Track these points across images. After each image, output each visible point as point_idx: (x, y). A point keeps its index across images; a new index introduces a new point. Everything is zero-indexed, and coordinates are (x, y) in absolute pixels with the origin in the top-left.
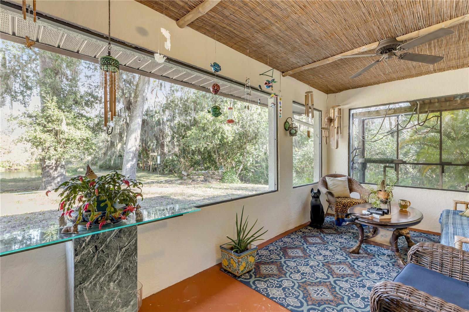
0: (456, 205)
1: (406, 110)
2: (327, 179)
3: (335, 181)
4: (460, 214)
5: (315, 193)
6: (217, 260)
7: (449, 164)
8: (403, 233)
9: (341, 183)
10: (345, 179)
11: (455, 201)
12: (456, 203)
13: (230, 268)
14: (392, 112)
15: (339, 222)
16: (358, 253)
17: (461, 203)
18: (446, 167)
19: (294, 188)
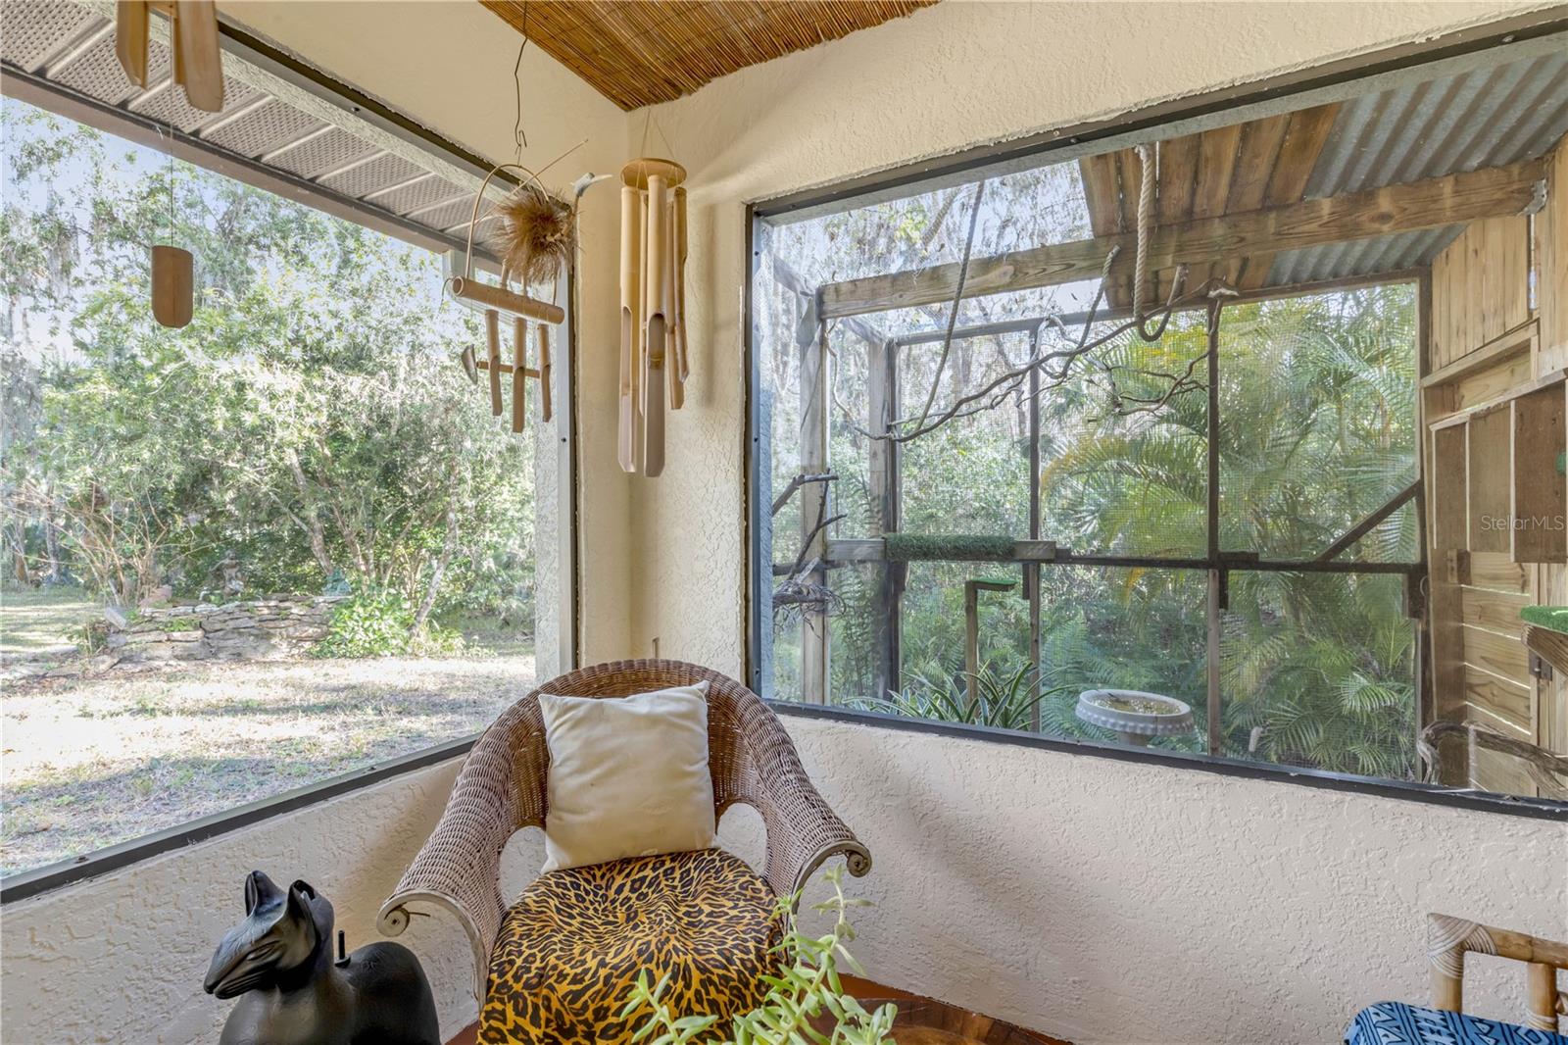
1: (1070, 266)
2: (550, 711)
3: (600, 730)
9: (646, 739)
10: (687, 706)
12: (1461, 949)
14: (1005, 273)
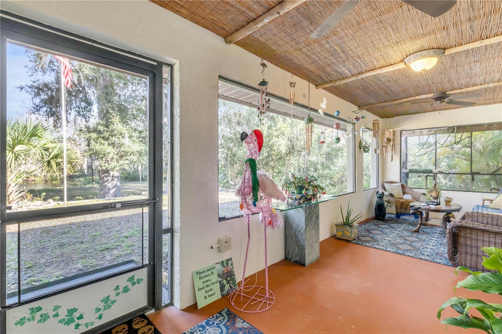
0: (484, 202)
1: (444, 131)
2: (385, 184)
3: (391, 186)
4: (487, 207)
5: (380, 195)
6: (330, 235)
7: (478, 173)
8: (451, 216)
9: (396, 188)
10: (399, 184)
11: (483, 199)
12: (484, 200)
13: (344, 237)
14: (433, 132)
15: (398, 215)
16: (419, 232)
17: (487, 200)
18: (475, 176)
19: (364, 191)
